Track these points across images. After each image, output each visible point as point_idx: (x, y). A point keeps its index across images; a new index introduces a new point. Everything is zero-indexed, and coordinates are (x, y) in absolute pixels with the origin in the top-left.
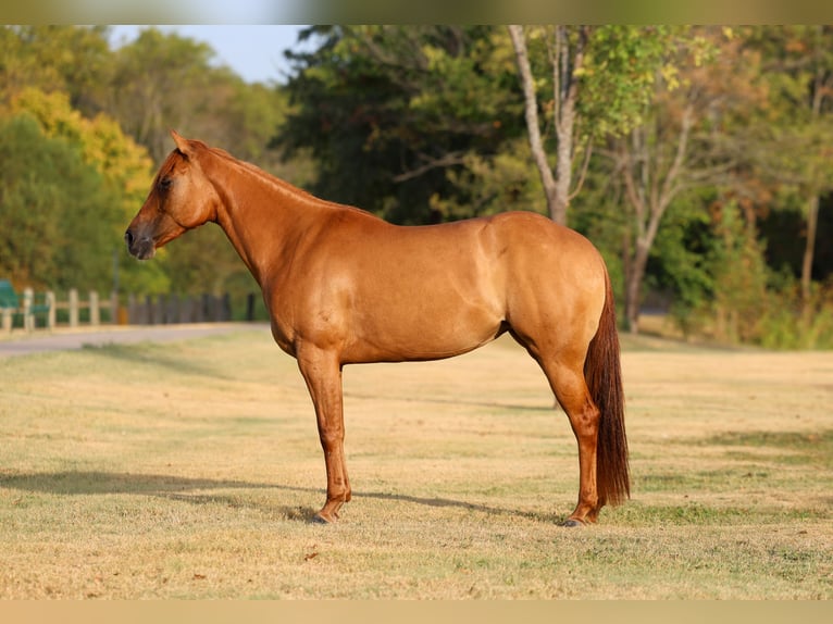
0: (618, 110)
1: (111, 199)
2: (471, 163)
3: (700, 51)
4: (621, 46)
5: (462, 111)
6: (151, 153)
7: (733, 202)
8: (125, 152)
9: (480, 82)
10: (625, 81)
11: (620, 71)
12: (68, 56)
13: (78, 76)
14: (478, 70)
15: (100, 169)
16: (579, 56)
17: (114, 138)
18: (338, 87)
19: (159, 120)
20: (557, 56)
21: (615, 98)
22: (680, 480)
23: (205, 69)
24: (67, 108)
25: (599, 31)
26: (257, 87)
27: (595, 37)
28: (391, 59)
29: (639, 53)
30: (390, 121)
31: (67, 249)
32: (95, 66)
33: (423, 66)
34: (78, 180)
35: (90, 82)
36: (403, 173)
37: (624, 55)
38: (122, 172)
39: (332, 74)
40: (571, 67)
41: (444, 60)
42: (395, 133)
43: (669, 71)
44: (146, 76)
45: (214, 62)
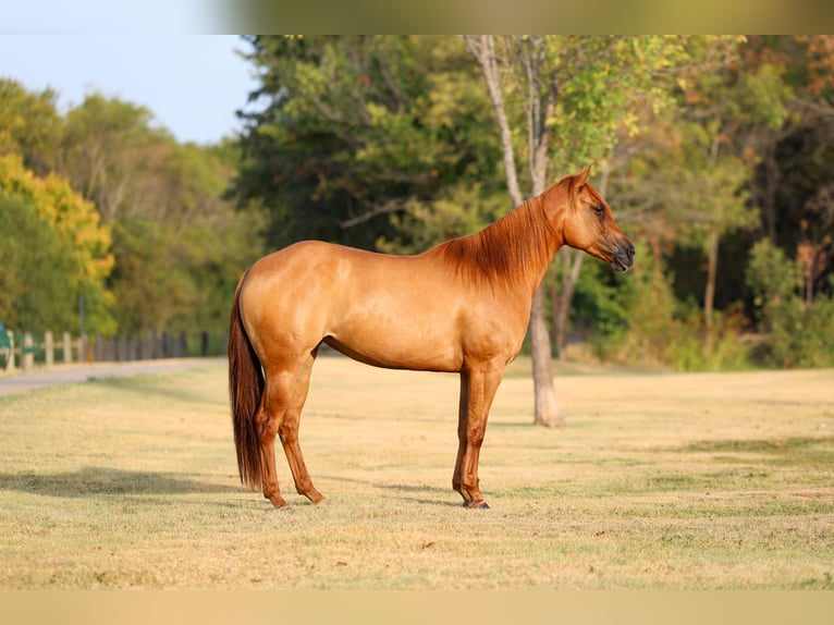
0: (587, 155)
1: (63, 250)
2: (413, 208)
3: (657, 100)
4: (588, 97)
5: (403, 162)
6: (97, 207)
7: (643, 240)
8: (75, 208)
9: (419, 135)
10: (591, 129)
11: (587, 120)
12: (20, 121)
13: (29, 139)
14: (417, 124)
15: (52, 223)
16: (551, 107)
17: (64, 194)
18: (288, 143)
19: (104, 178)
20: (531, 108)
21: (583, 144)
22: (690, 481)
23: (145, 130)
24: (21, 168)
25: (568, 84)
26: (190, 146)
27: (565, 90)
28: (338, 116)
29: (605, 104)
30: (334, 172)
31: (24, 296)
32: (45, 131)
33: (368, 122)
34: (33, 233)
35: (41, 145)
36: (350, 219)
37: (591, 105)
38: (72, 226)
39: (283, 131)
40: (543, 116)
41: (386, 117)
42: (341, 183)
43: (630, 119)
44: (91, 138)
45: (153, 124)
